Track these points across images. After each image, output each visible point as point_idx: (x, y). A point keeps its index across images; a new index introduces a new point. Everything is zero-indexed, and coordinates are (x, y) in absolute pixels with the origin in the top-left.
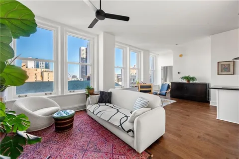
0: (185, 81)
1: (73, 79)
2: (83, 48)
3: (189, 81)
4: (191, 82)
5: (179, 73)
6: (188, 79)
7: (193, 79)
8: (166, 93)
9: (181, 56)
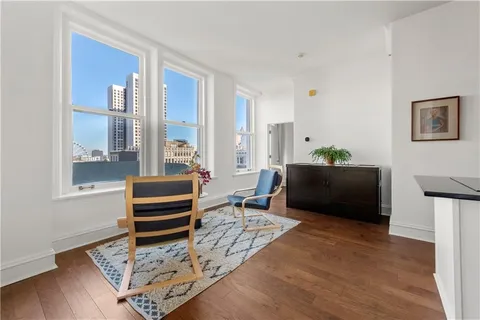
0: (322, 161)
1: (95, 159)
2: (118, 89)
3: (332, 160)
4: (337, 163)
5: (307, 139)
6: (331, 154)
7: (342, 154)
8: (269, 199)
9: (312, 93)
